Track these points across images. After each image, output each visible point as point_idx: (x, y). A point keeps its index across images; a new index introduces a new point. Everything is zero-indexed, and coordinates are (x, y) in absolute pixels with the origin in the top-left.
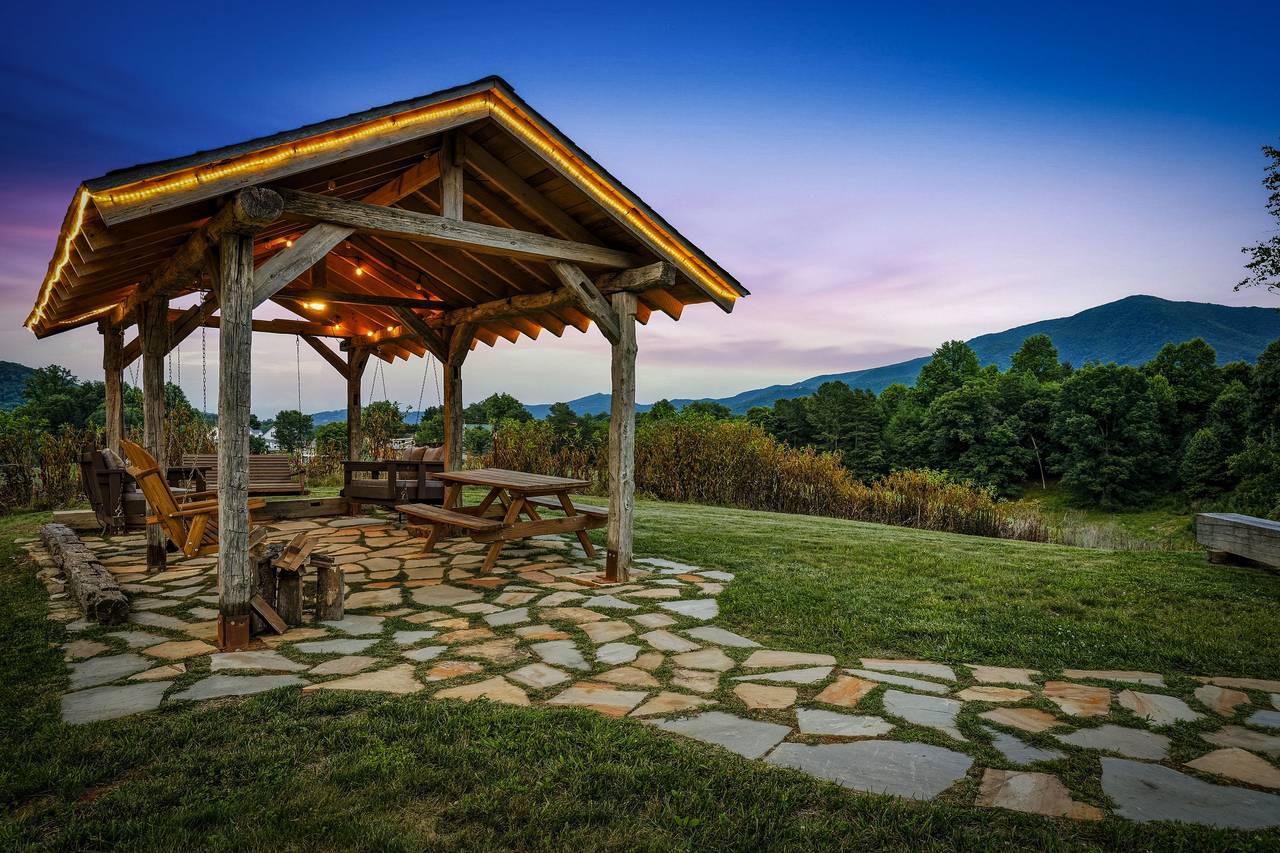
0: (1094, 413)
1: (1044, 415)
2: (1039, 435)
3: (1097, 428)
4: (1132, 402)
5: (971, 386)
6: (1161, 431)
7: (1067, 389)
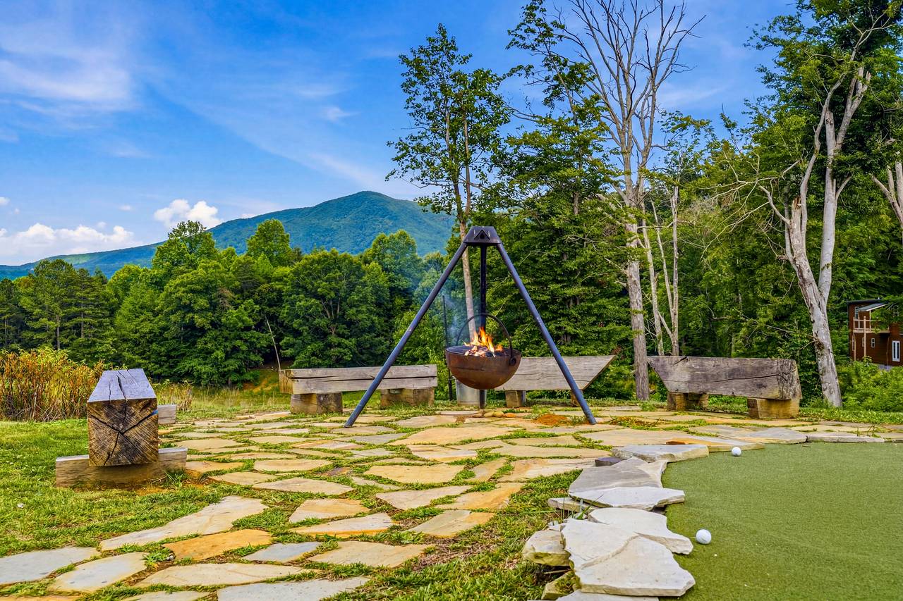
0: (321, 297)
1: (278, 301)
2: (273, 318)
3: (324, 312)
4: (352, 287)
5: (206, 268)
6: (379, 315)
7: (296, 273)
